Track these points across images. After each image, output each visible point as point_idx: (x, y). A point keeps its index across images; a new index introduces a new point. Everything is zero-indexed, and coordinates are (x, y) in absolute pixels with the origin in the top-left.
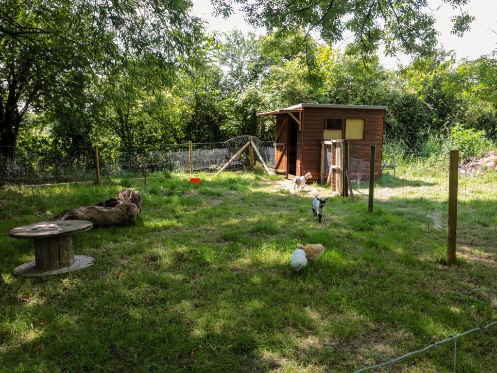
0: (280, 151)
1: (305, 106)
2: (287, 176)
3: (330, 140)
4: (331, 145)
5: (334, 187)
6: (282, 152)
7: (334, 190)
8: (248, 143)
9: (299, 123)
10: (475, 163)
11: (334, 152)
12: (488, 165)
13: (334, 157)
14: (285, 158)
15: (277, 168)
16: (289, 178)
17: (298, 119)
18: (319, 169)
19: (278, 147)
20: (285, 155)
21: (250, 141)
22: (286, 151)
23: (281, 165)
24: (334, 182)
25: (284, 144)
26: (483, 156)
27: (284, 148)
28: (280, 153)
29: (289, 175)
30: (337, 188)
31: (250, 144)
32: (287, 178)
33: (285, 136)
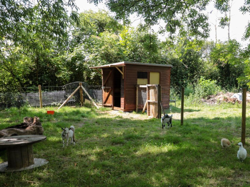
0: (107, 92)
1: (126, 63)
2: (113, 108)
3: (146, 85)
4: (146, 88)
5: (149, 113)
6: (108, 93)
7: (149, 115)
8: (79, 86)
9: (122, 74)
10: (213, 99)
11: (149, 93)
12: (220, 99)
13: (149, 95)
14: (111, 97)
15: (105, 103)
16: (114, 109)
17: (122, 71)
18: (135, 103)
19: (105, 90)
20: (111, 95)
21: (81, 85)
22: (112, 92)
23: (108, 101)
24: (149, 110)
25: (110, 87)
26: (217, 95)
27: (110, 89)
28: (107, 94)
29: (114, 107)
30: (151, 113)
31: (81, 88)
32: (113, 109)
33: (111, 82)
